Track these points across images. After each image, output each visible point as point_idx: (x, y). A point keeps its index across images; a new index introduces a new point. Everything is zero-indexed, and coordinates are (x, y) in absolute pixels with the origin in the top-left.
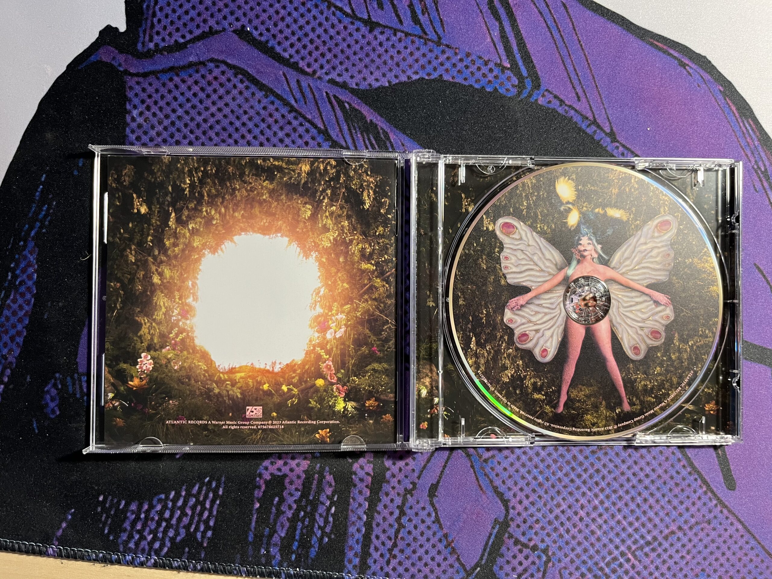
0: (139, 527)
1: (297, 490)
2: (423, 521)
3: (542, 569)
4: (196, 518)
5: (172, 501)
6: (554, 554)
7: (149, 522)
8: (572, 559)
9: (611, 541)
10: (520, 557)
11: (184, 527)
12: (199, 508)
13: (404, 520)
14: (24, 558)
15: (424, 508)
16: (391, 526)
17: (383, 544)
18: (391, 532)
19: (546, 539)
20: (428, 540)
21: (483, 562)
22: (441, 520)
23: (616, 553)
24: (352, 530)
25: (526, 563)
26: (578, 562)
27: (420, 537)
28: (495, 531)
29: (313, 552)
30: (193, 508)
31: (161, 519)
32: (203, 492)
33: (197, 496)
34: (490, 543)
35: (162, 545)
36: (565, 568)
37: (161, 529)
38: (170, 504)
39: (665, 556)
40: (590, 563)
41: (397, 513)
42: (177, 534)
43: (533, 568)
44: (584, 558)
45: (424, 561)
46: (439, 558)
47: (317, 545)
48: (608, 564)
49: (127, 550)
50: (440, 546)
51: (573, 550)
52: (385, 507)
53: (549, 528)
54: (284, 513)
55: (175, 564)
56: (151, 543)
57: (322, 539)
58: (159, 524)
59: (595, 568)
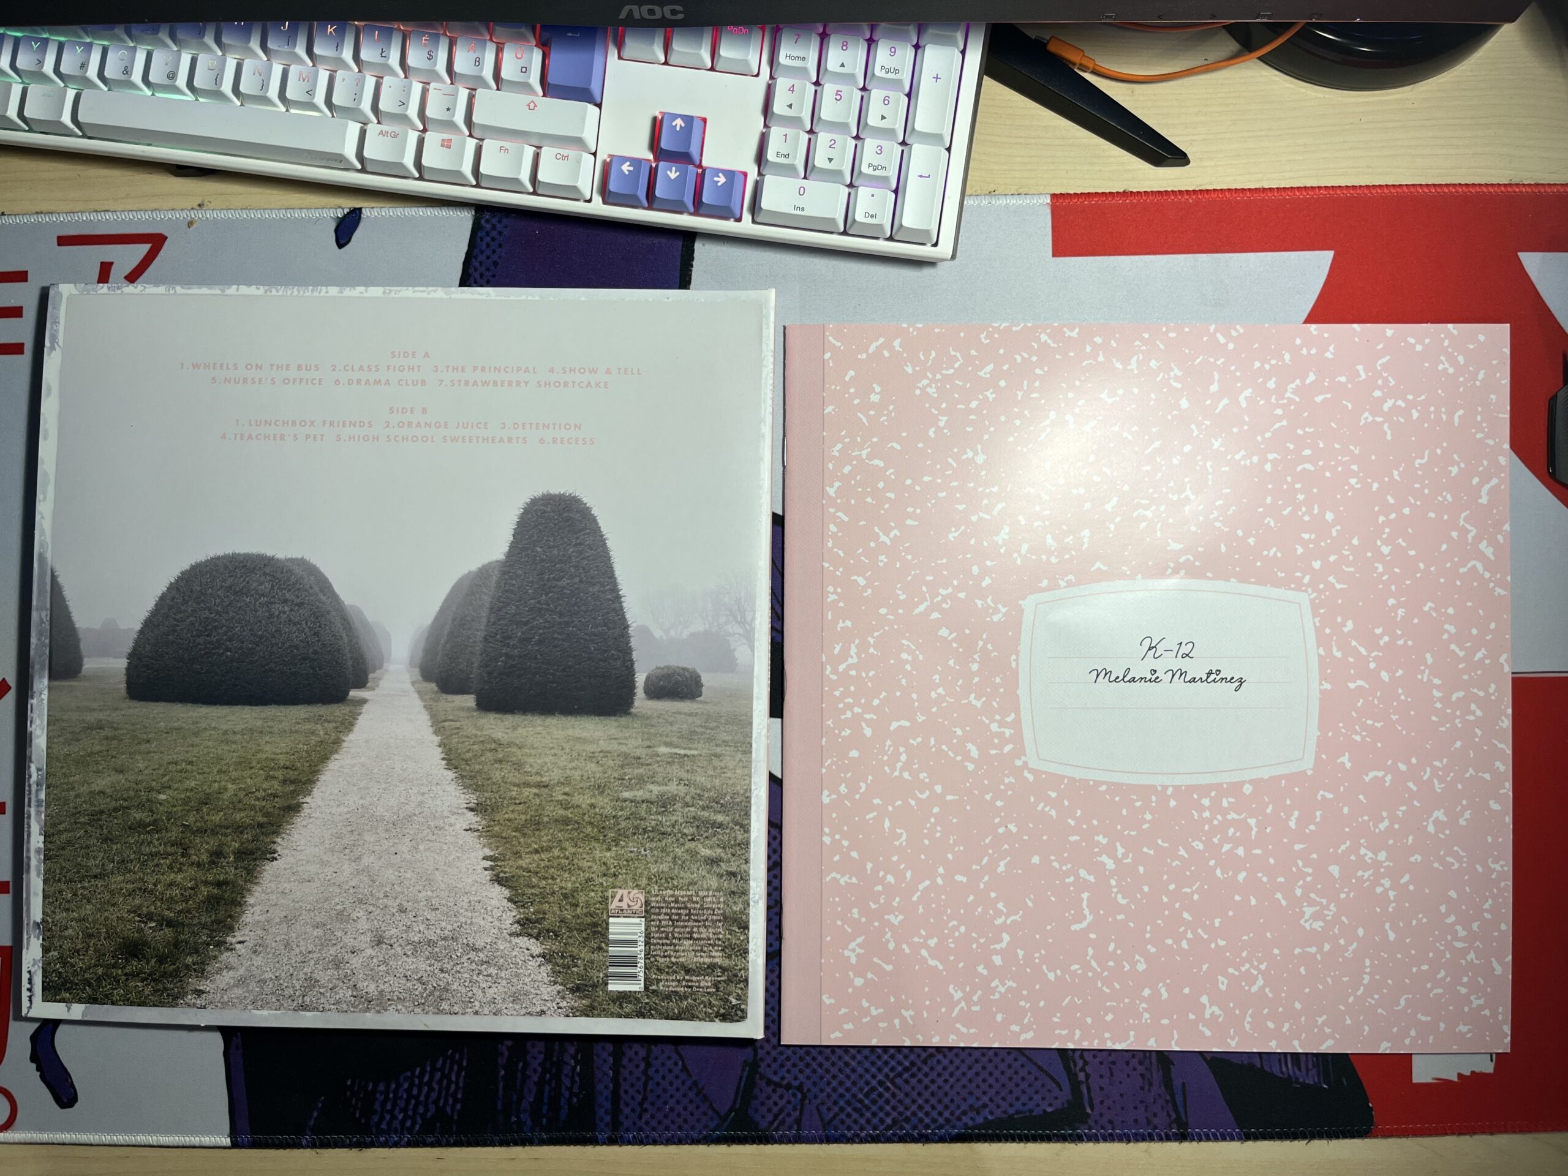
0: (389, 1107)
1: (540, 1052)
2: (670, 1071)
3: (799, 1107)
4: (444, 1092)
5: (418, 1077)
6: (809, 1090)
7: (399, 1101)
8: (828, 1094)
9: (867, 1071)
10: (775, 1097)
11: (433, 1103)
12: (445, 1082)
13: (651, 1072)
14: (281, 1152)
15: (669, 1058)
16: (638, 1079)
17: (633, 1098)
18: (639, 1085)
19: (801, 1076)
20: (678, 1090)
21: (737, 1106)
22: (689, 1067)
23: (874, 1082)
24: (600, 1087)
25: (782, 1103)
26: (835, 1096)
27: (669, 1087)
28: (746, 1073)
29: (564, 1113)
30: (440, 1082)
31: (410, 1096)
32: (448, 1065)
33: (442, 1070)
34: (742, 1085)
35: (414, 1123)
36: (823, 1103)
37: (411, 1106)
38: (417, 1081)
39: (926, 1081)
40: (848, 1096)
41: (643, 1065)
42: (427, 1110)
43: (790, 1107)
44: (841, 1090)
45: (676, 1112)
46: (691, 1107)
47: (566, 1107)
48: (867, 1095)
49: (380, 1132)
50: (691, 1095)
51: (829, 1083)
52: (630, 1060)
53: (801, 1065)
54: (530, 1077)
55: (429, 1140)
56: (403, 1122)
57: (570, 1098)
58: (408, 1102)
59: (853, 1101)
